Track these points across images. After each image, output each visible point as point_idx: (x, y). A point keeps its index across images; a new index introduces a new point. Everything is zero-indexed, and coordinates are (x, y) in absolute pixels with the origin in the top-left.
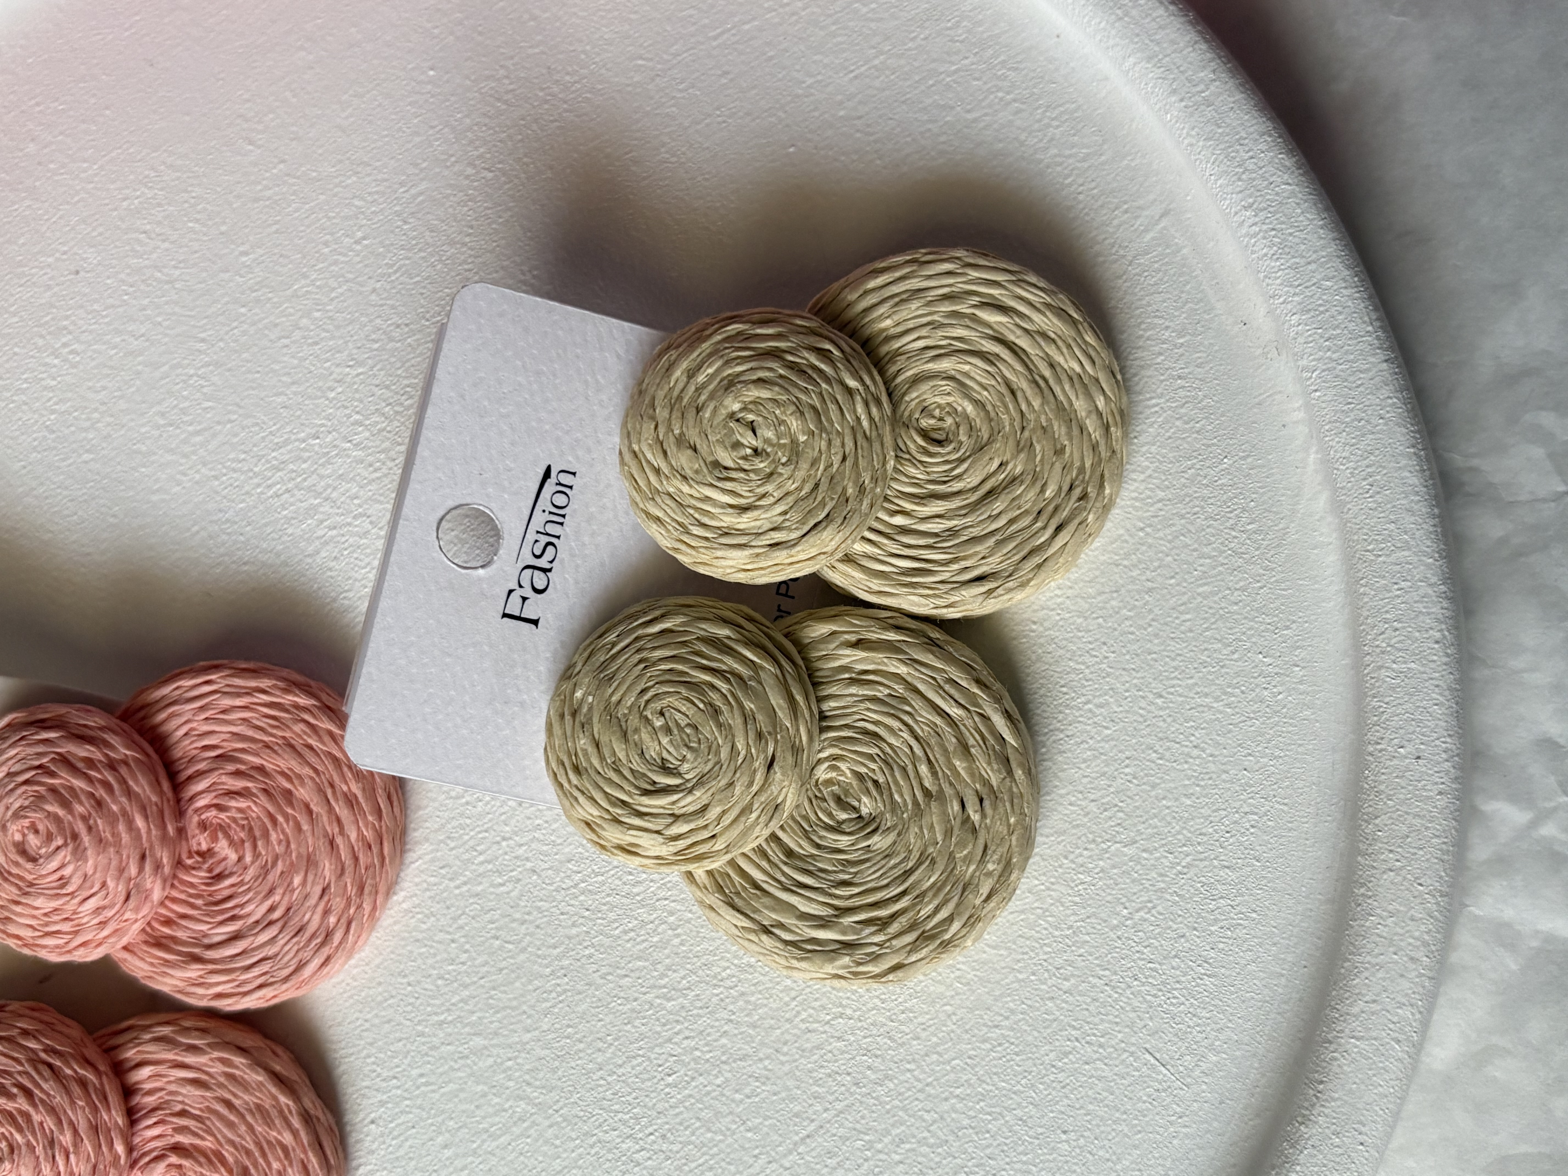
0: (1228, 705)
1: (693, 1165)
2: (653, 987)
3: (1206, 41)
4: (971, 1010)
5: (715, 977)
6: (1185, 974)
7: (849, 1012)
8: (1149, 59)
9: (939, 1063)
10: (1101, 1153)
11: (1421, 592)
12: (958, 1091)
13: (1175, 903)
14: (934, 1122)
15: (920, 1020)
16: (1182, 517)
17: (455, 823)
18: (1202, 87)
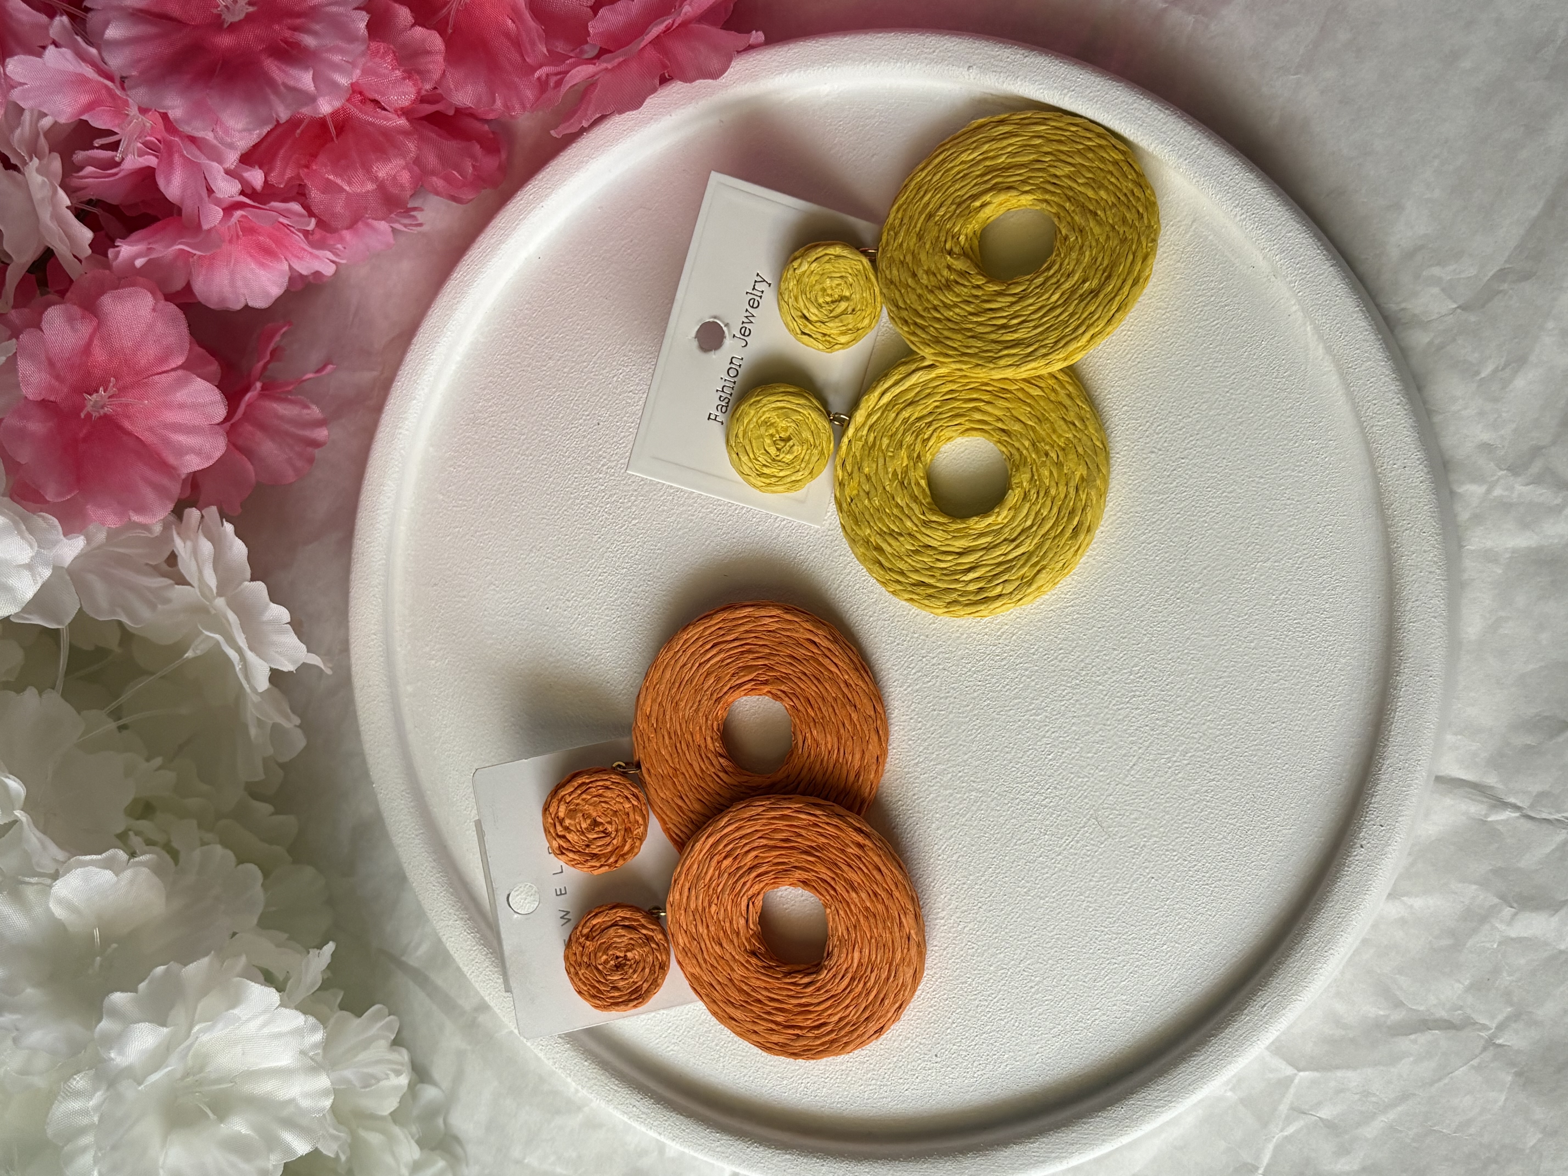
0: (1299, 472)
1: (1075, 799)
2: (1028, 711)
3: (1190, 124)
4: (1204, 673)
5: (1059, 696)
6: (1316, 621)
7: (1138, 693)
8: (1162, 143)
9: (1195, 706)
10: (1296, 728)
11: (1383, 381)
12: (1209, 718)
13: (1300, 584)
14: (1201, 737)
15: (1178, 686)
16: (1248, 379)
17: (894, 657)
18: (1195, 150)
